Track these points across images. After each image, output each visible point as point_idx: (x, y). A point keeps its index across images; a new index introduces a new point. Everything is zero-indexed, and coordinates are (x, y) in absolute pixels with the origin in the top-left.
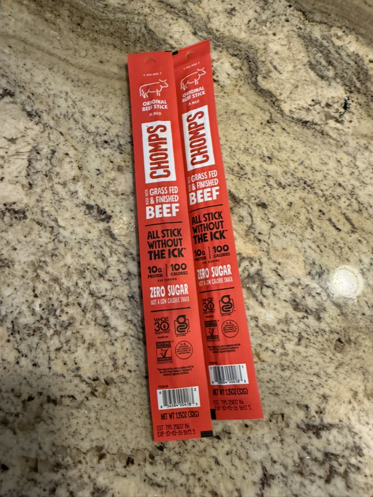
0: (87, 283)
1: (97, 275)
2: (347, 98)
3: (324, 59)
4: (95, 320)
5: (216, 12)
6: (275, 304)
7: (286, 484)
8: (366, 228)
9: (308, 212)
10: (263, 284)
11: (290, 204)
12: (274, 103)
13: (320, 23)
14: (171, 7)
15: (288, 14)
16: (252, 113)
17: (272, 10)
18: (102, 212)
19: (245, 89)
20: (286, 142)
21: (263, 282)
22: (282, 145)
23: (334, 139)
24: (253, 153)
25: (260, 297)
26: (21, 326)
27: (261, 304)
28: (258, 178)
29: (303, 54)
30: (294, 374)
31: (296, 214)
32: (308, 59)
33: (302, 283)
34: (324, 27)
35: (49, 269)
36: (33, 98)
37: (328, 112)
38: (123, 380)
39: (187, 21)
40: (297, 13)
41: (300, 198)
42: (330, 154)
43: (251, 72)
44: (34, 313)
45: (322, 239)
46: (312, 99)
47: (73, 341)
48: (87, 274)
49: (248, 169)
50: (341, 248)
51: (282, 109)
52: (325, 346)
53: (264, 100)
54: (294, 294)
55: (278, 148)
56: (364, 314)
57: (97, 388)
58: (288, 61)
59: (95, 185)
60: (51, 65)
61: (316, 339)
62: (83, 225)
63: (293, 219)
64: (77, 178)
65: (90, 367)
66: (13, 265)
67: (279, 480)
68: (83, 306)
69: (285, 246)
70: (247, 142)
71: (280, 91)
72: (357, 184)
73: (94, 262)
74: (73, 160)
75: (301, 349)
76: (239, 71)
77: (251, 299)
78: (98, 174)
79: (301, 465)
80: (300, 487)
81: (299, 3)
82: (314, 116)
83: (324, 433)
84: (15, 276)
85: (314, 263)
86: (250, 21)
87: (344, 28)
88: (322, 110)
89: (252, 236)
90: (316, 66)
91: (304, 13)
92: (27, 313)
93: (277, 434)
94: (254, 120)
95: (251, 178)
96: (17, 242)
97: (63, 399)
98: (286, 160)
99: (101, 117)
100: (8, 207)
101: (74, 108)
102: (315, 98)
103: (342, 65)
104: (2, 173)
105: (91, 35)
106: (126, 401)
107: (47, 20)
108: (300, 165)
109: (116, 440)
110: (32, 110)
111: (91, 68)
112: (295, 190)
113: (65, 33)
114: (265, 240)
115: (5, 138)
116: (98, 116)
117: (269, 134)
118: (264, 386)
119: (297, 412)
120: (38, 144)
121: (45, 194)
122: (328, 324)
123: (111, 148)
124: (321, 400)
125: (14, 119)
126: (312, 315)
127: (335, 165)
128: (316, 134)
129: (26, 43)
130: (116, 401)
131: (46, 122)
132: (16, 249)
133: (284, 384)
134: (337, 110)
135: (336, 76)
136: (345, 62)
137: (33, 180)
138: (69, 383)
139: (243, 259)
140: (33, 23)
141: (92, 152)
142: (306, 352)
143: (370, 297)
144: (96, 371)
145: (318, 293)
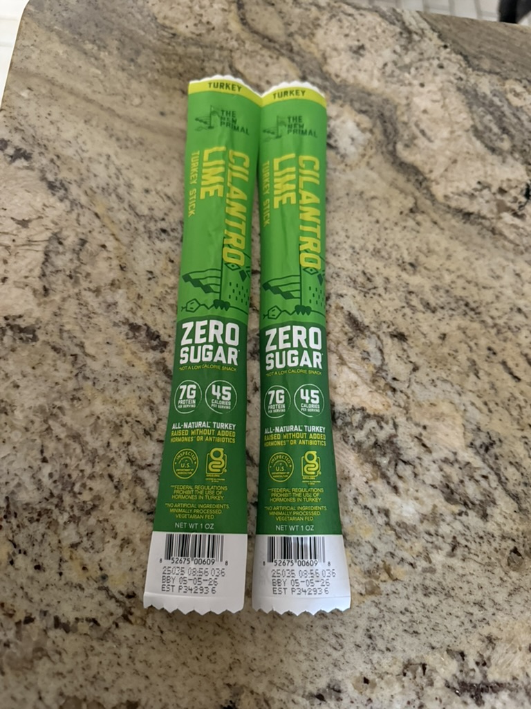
0: (124, 443)
1: (140, 432)
2: (529, 182)
3: (496, 124)
4: (134, 503)
5: (335, 49)
6: (417, 491)
9: (471, 350)
10: (398, 458)
11: (443, 337)
12: (421, 184)
13: (490, 72)
14: (270, 41)
15: (442, 58)
16: (387, 196)
17: (418, 51)
18: (153, 336)
19: (377, 160)
20: (438, 243)
21: (399, 455)
22: (432, 246)
23: (511, 242)
24: (386, 256)
25: (394, 479)
26: (19, 505)
27: (395, 489)
28: (393, 295)
29: (464, 115)
30: (444, 602)
31: (451, 352)
32: (471, 123)
33: (459, 458)
34: (495, 78)
35: (67, 419)
36: (58, 163)
37: (502, 201)
39: (293, 61)
40: (454, 57)
41: (459, 328)
42: (505, 263)
43: (387, 137)
44: (39, 486)
45: (492, 392)
46: (477, 180)
47: (98, 533)
48: (126, 429)
49: (378, 281)
50: (520, 407)
51: (433, 193)
52: (493, 559)
53: (405, 179)
54: (447, 477)
55: (426, 251)
57: (133, 610)
58: (442, 125)
59: (144, 296)
60: (89, 117)
61: (479, 548)
62: (123, 353)
63: (447, 359)
64: (117, 282)
65: (124, 575)
66: (13, 411)
68: (116, 480)
69: (433, 400)
70: (378, 240)
71: (429, 166)
73: (137, 411)
74: (112, 256)
75: (456, 562)
76: (368, 135)
77: (380, 480)
78: (150, 279)
81: (458, 44)
82: (482, 205)
83: (487, 697)
84: (15, 428)
85: (479, 429)
86: (385, 65)
87: (525, 82)
88: (493, 197)
89: (382, 383)
90: (484, 133)
91: (466, 58)
92: (31, 486)
93: (414, 696)
94: (389, 207)
95: (383, 294)
96: (20, 377)
97: (80, 623)
98: (438, 269)
99: (157, 193)
100: (10, 321)
101: (118, 178)
102: (482, 179)
103: (523, 134)
104: (5, 271)
105: (149, 75)
106: (177, 632)
107: (86, 53)
108: (458, 277)
109: (160, 694)
110: (56, 180)
111: (147, 123)
112: (451, 316)
113: (112, 71)
114: (403, 389)
115: (12, 218)
116: (154, 193)
117: (413, 229)
118: (396, 620)
119: (447, 663)
120: (61, 229)
121: (66, 305)
122: (498, 525)
123: (171, 241)
124: (484, 645)
125: (29, 192)
126: (473, 510)
127: (512, 279)
128: (484, 231)
129: (53, 84)
130: (162, 632)
131: (74, 197)
132: (18, 387)
133: (427, 617)
134: (515, 199)
135: (514, 149)
136: (527, 129)
137: (50, 283)
138: (90, 599)
139: (367, 417)
140: (65, 56)
141: (142, 245)
142: (464, 568)
144: (133, 583)
145: (483, 476)
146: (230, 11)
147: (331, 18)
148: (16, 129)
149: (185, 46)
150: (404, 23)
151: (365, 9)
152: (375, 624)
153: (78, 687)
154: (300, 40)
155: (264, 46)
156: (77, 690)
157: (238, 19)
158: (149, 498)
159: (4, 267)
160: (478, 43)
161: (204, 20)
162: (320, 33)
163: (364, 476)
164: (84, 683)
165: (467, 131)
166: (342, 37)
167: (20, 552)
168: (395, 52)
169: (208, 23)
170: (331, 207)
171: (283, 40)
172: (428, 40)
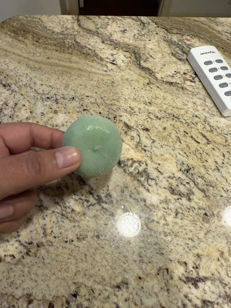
3: (180, 51)
5: (115, 32)
6: (158, 190)
8: (217, 141)
9: (177, 133)
10: (148, 178)
11: (165, 128)
12: (151, 74)
13: (177, 34)
14: (90, 31)
15: (157, 31)
16: (138, 79)
17: (148, 29)
19: (133, 67)
20: (159, 94)
21: (149, 176)
22: (157, 96)
23: (190, 91)
24: (139, 100)
25: (147, 186)
27: (148, 190)
28: (143, 114)
29: (167, 49)
30: (174, 239)
31: (168, 134)
32: (170, 51)
33: (176, 176)
34: (179, 36)
36: (7, 78)
37: (185, 77)
38: (50, 244)
39: (99, 37)
40: (162, 30)
41: (171, 125)
42: (188, 99)
43: (137, 59)
45: (188, 148)
46: (174, 70)
49: (136, 110)
50: (201, 154)
51: (156, 77)
52: (196, 218)
53: (145, 73)
54: (171, 184)
55: (155, 98)
56: (222, 196)
57: (31, 249)
58: (158, 53)
59: (39, 122)
60: (20, 61)
61: (188, 214)
63: (167, 137)
64: (29, 118)
65: (27, 234)
69: (162, 153)
70: (135, 95)
71: (154, 67)
72: (208, 115)
74: (27, 108)
75: (178, 220)
76: (129, 59)
77: (141, 187)
78: (42, 115)
81: (163, 25)
82: (177, 79)
83: (200, 284)
85: (183, 163)
86: (135, 35)
87: (191, 36)
88: (181, 76)
89: (140, 148)
90: (176, 54)
91: (166, 30)
93: (164, 285)
94: (139, 83)
95: (138, 114)
97: (6, 257)
98: (161, 104)
99: (46, 85)
101: (31, 81)
102: (176, 70)
105: (43, 46)
106: (51, 259)
107: (19, 40)
108: (169, 106)
110: (6, 83)
111: (42, 61)
112: (167, 120)
113: (29, 46)
114: (149, 150)
116: (44, 85)
117: (149, 90)
118: (152, 248)
119: (178, 267)
120: (8, 100)
122: (196, 203)
123: (51, 101)
124: (196, 258)
126: (184, 197)
127: (192, 105)
128: (179, 89)
129: (6, 51)
130: (44, 259)
131: (13, 89)
133: (167, 246)
134: (191, 76)
138: (12, 246)
139: (134, 162)
140: (11, 42)
141: (39, 104)
142: (182, 223)
143: (225, 185)
144: (32, 237)
145: (187, 183)
146: (74, 23)
147: (113, 22)
149: (57, 35)
150: (141, 21)
151: (126, 18)
152: (142, 250)
154: (101, 29)
155: (88, 33)
156: (3, 289)
157: (77, 25)
158: (40, 200)
160: (171, 25)
162: (109, 27)
163: (134, 186)
165: (169, 54)
166: (118, 27)
168: (138, 30)
169: (66, 27)
170: (115, 85)
171: (95, 30)
172: (151, 26)
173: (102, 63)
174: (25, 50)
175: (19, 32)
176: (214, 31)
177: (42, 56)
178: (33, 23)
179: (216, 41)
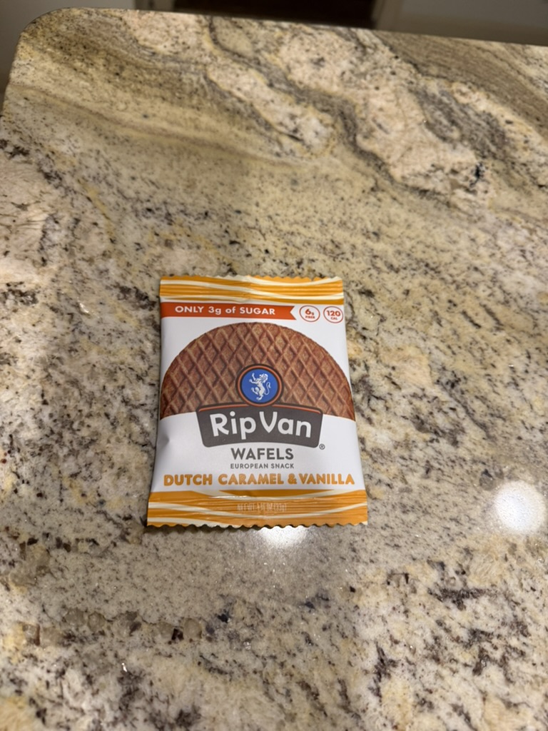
0: (118, 387)
1: (134, 377)
2: (478, 164)
3: (445, 118)
4: (130, 437)
5: (298, 62)
6: (390, 422)
7: (414, 675)
8: (516, 324)
9: (433, 303)
10: (370, 394)
11: (407, 292)
12: (380, 167)
13: (438, 77)
14: (239, 56)
15: (394, 66)
16: (350, 178)
17: (372, 61)
18: (142, 297)
19: (339, 149)
20: (398, 216)
21: (371, 391)
22: (393, 218)
23: (465, 213)
24: (352, 227)
25: (368, 412)
26: (22, 441)
28: (360, 259)
29: (416, 112)
30: (422, 518)
31: (415, 305)
32: (423, 117)
33: (427, 394)
34: (442, 82)
35: (65, 368)
36: (53, 158)
37: (455, 180)
39: (261, 72)
40: (405, 65)
41: (421, 285)
42: (460, 230)
43: (348, 131)
44: (41, 425)
45: (455, 337)
46: (431, 163)
47: (96, 464)
48: (120, 375)
49: (346, 247)
50: (482, 350)
51: (392, 175)
52: (466, 480)
53: (365, 164)
54: (417, 410)
55: (388, 222)
56: (520, 438)
57: (129, 530)
58: (397, 120)
59: (133, 263)
61: (452, 471)
62: (115, 312)
63: (411, 312)
64: (108, 253)
65: (120, 500)
66: (15, 362)
67: (404, 668)
68: (112, 418)
69: (400, 344)
70: (344, 214)
71: (387, 153)
72: (500, 268)
73: (130, 360)
74: (103, 231)
75: (431, 483)
76: (331, 129)
78: (137, 250)
79: (436, 647)
80: (436, 679)
81: (407, 55)
82: (437, 183)
83: (468, 602)
84: (17, 377)
85: (444, 369)
86: (343, 73)
87: (470, 84)
88: (446, 177)
89: (353, 332)
90: (435, 125)
91: (415, 66)
92: (32, 425)
93: (398, 603)
94: (352, 187)
95: (350, 258)
96: (22, 333)
97: (80, 544)
98: (399, 237)
99: (143, 179)
100: (12, 287)
101: (107, 169)
102: (436, 163)
103: (470, 125)
104: (7, 246)
105: (133, 86)
106: (172, 549)
107: (75, 70)
108: (418, 243)
109: (157, 605)
110: (52, 171)
111: (132, 124)
112: (414, 275)
113: (100, 83)
114: (372, 337)
115: (13, 203)
116: (139, 180)
117: (375, 205)
118: (378, 534)
119: (428, 572)
120: (57, 211)
121: (63, 273)
122: (469, 450)
123: (156, 218)
124: (462, 556)
125: (27, 181)
126: (444, 437)
127: (468, 244)
128: (440, 205)
129: (47, 95)
130: (157, 550)
131: (68, 185)
132: (20, 341)
133: (408, 532)
134: (467, 178)
135: (462, 138)
136: (474, 122)
137: (48, 256)
138: (89, 522)
140: (57, 72)
141: (130, 222)
142: (438, 488)
143: (528, 415)
144: (129, 507)
145: (451, 409)
146: (203, 34)
147: (293, 37)
148: (15, 131)
149: (164, 62)
150: (358, 40)
151: (323, 29)
152: (357, 538)
153: (80, 600)
154: (266, 55)
155: (235, 61)
156: (79, 603)
157: (210, 39)
158: (143, 433)
159: (6, 243)
160: (425, 54)
161: (181, 41)
162: (284, 50)
164: (85, 597)
165: (420, 124)
166: (304, 52)
167: (23, 482)
168: (351, 62)
169: (184, 43)
170: (300, 188)
171: (251, 54)
172: (380, 53)
173: (268, 134)
174: (89, 95)
175: (73, 49)
176: (521, 78)
177: (130, 109)
178: (104, 28)
179: (524, 102)
